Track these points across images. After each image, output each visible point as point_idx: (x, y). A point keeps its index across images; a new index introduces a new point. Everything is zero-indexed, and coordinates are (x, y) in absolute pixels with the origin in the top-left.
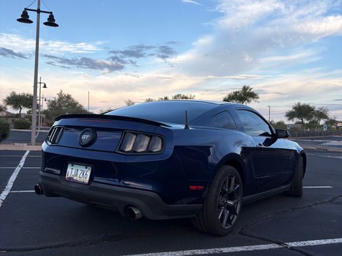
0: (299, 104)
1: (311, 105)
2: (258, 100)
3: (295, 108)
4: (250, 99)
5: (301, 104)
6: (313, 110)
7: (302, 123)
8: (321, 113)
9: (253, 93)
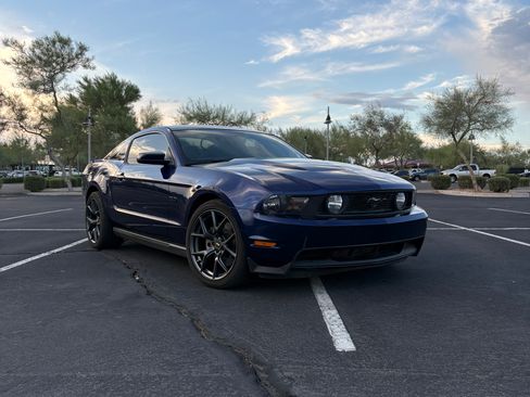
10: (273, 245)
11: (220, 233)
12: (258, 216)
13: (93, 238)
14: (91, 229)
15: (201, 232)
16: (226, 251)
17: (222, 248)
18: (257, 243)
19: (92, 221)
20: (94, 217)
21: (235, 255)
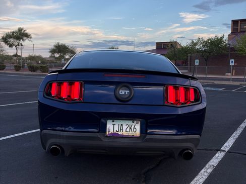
0: (58, 43)
1: (66, 45)
2: (31, 40)
3: (56, 46)
4: (24, 38)
5: (60, 44)
6: (67, 48)
7: (54, 56)
8: (72, 50)
9: (27, 34)
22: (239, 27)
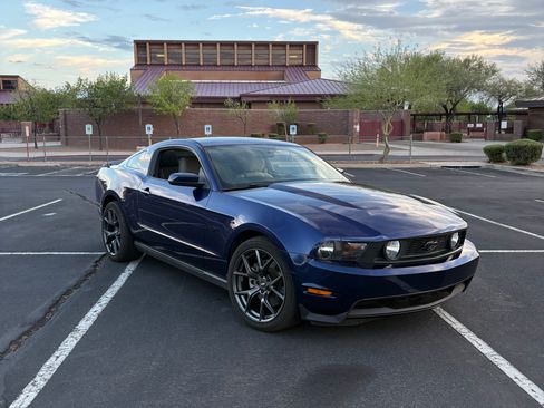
10: (327, 294)
11: (265, 272)
12: (312, 262)
13: (112, 250)
14: (109, 242)
15: (244, 271)
16: (272, 293)
17: (268, 288)
18: (310, 290)
19: (110, 234)
20: (111, 228)
21: (283, 298)
22: (148, 55)
